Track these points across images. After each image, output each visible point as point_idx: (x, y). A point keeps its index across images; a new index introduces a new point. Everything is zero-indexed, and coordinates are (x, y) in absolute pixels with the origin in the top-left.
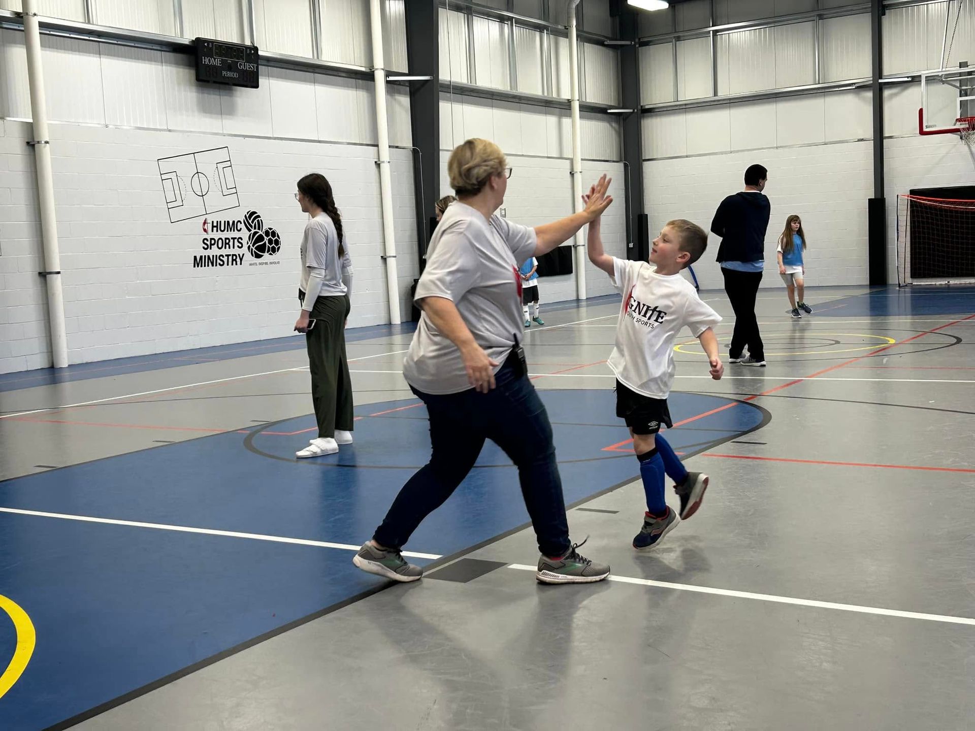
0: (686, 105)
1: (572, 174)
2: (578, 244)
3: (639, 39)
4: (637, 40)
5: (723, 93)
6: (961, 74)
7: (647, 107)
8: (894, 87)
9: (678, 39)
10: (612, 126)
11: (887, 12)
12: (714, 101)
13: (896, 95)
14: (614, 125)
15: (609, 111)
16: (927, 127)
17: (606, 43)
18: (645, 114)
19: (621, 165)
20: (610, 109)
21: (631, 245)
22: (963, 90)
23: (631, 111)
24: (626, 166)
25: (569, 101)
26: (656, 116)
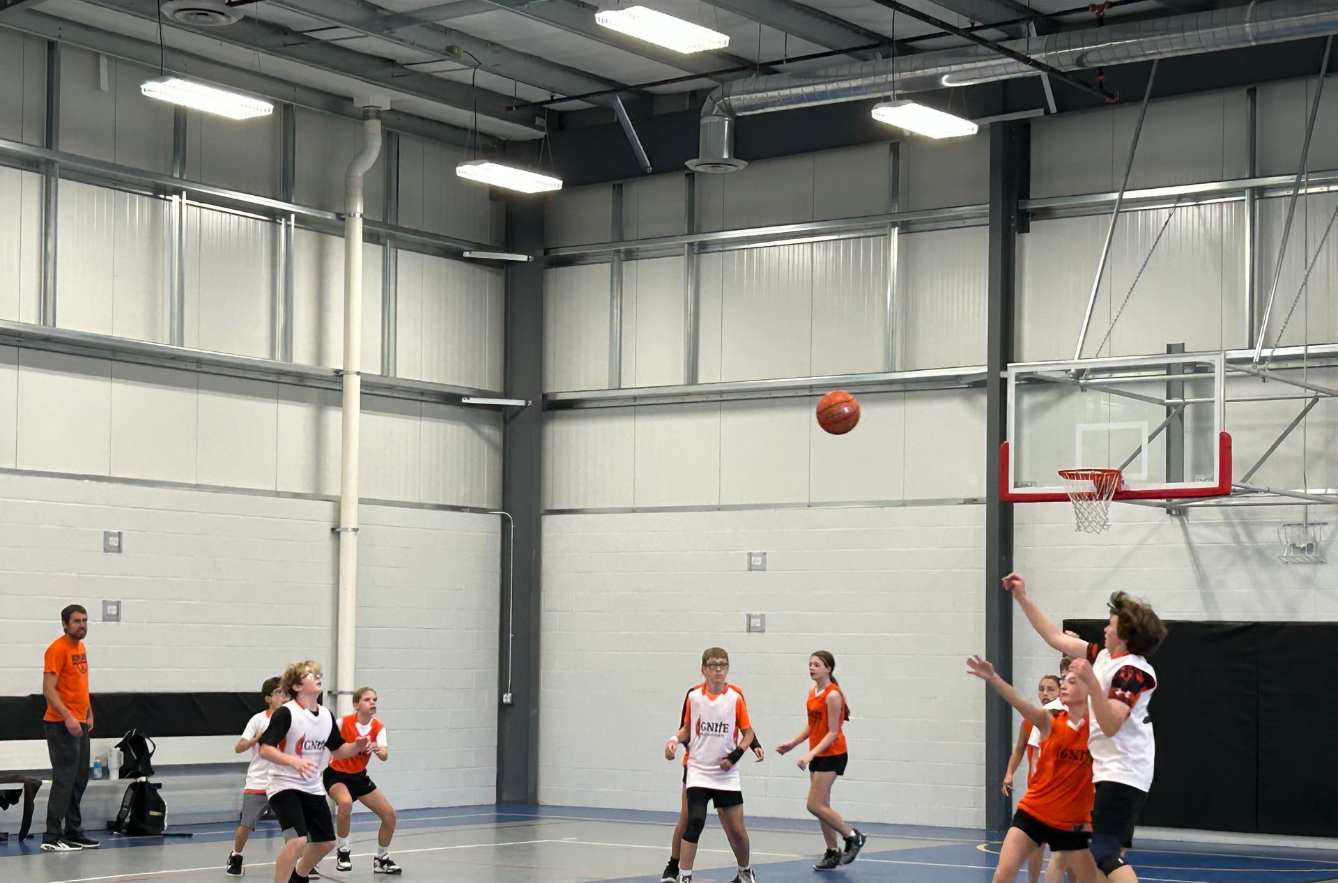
0: (635, 398)
1: (336, 532)
2: (339, 690)
3: (546, 252)
4: (540, 253)
5: (709, 376)
6: (1169, 368)
7: (561, 397)
8: (1045, 389)
9: (630, 255)
10: (480, 434)
11: (1032, 224)
12: (688, 394)
13: (1045, 406)
14: (487, 430)
15: (465, 401)
16: (1016, 486)
17: (467, 254)
18: (558, 412)
19: (494, 521)
20: (468, 397)
21: (507, 698)
22: (1176, 405)
23: (521, 403)
24: (505, 520)
25: (339, 374)
26: (586, 417)
